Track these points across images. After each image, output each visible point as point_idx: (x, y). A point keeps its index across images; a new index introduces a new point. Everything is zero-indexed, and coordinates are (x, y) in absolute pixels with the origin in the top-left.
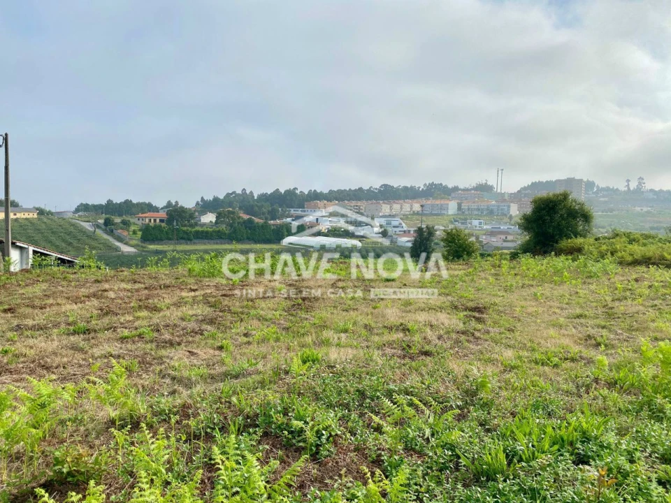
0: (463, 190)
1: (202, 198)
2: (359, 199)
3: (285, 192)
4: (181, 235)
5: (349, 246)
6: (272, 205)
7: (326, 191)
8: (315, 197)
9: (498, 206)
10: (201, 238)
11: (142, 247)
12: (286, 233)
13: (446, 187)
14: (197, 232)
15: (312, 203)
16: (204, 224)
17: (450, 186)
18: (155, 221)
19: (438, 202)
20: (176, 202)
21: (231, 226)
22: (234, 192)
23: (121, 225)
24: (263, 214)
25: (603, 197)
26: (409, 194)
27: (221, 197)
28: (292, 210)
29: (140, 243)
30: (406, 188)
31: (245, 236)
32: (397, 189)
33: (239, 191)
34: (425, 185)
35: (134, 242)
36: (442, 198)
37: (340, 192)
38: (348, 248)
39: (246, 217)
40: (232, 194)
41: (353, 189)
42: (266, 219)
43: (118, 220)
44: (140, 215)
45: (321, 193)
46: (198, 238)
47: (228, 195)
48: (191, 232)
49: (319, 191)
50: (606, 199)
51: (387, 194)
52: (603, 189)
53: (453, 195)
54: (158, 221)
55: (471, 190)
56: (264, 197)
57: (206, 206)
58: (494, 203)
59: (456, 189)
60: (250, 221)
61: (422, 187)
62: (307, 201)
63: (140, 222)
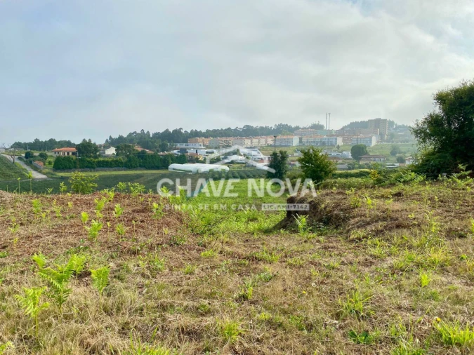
0: (303, 129)
1: (110, 137)
2: (229, 136)
3: (173, 131)
4: (86, 165)
5: (219, 170)
6: (163, 140)
7: (204, 130)
8: (196, 134)
9: (329, 139)
10: (103, 167)
11: (52, 174)
12: (171, 161)
13: (290, 127)
14: (99, 162)
15: (194, 139)
16: (108, 156)
17: (293, 126)
18: (68, 154)
19: (285, 137)
20: (90, 140)
21: (128, 156)
22: (135, 132)
23: (39, 158)
24: (156, 147)
25: (400, 132)
26: (264, 132)
27: (125, 136)
28: (178, 144)
29: (52, 172)
30: (262, 128)
31: (138, 164)
32: (256, 129)
33: (139, 132)
34: (276, 125)
35: (47, 170)
36: (287, 135)
37: (215, 131)
38: (218, 172)
39: (140, 149)
40: (133, 133)
41: (224, 129)
42: (158, 151)
43: (36, 154)
44: (56, 150)
45: (200, 132)
46: (100, 166)
47: (130, 134)
48: (94, 162)
49: (198, 130)
50: (403, 133)
51: (249, 132)
52: (400, 127)
53: (295, 132)
54: (70, 154)
55: (308, 128)
56: (157, 135)
57: (112, 142)
58: (325, 137)
59: (297, 128)
60: (143, 152)
61: (273, 127)
62: (190, 138)
63: (55, 155)
